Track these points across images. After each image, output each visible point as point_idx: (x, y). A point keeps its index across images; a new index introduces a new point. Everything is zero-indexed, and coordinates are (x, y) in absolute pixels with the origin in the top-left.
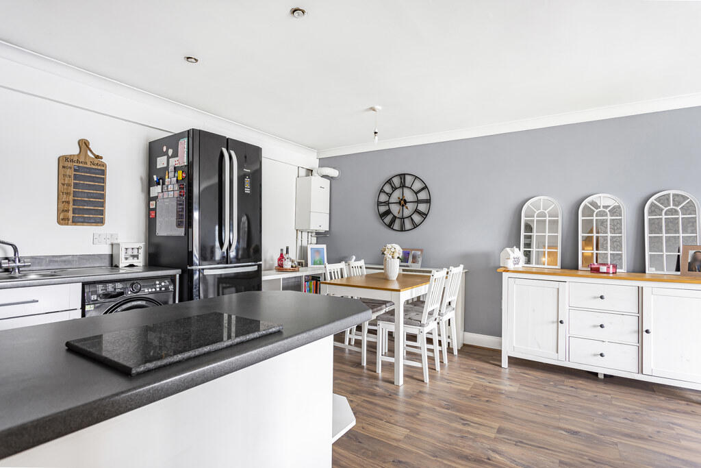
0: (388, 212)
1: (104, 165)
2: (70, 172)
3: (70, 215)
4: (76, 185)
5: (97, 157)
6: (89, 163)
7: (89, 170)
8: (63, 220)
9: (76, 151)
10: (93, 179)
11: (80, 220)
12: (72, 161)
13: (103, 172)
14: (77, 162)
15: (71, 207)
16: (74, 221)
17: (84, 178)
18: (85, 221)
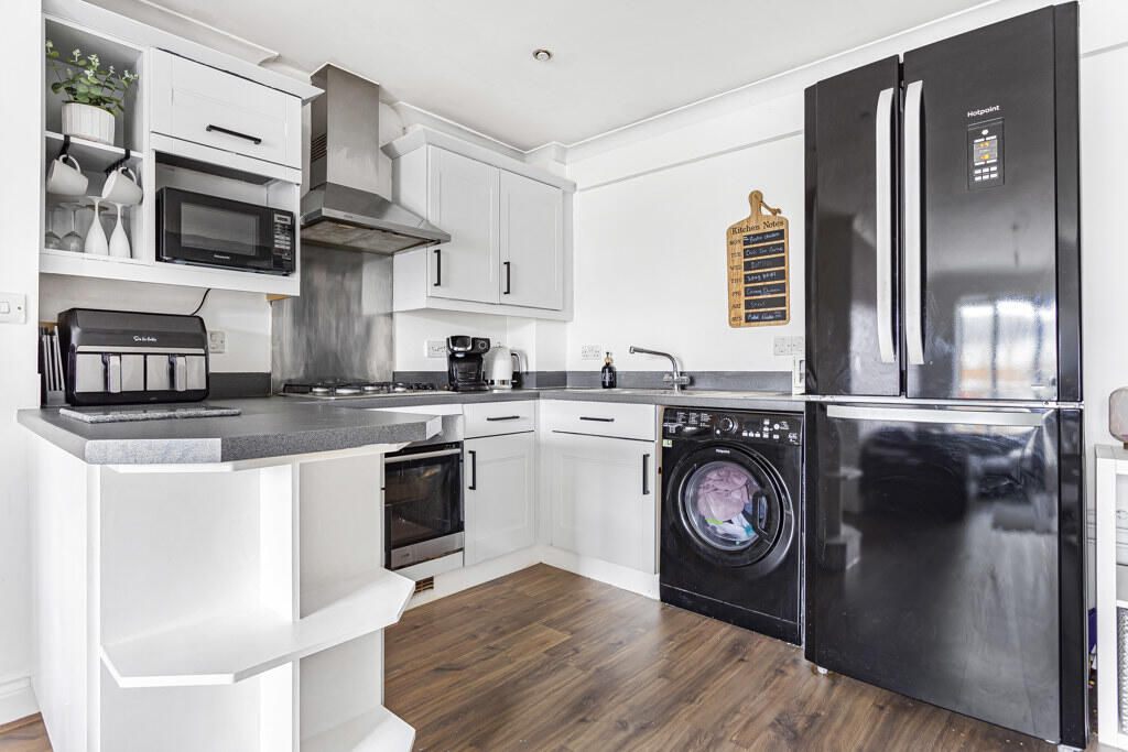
1: (784, 222)
2: (739, 248)
3: (742, 311)
4: (748, 266)
5: (776, 212)
6: (762, 226)
7: (763, 237)
8: (734, 321)
9: (745, 212)
10: (767, 250)
11: (755, 318)
12: (741, 230)
13: (781, 234)
14: (748, 228)
15: (742, 299)
16: (748, 320)
17: (757, 252)
18: (761, 318)
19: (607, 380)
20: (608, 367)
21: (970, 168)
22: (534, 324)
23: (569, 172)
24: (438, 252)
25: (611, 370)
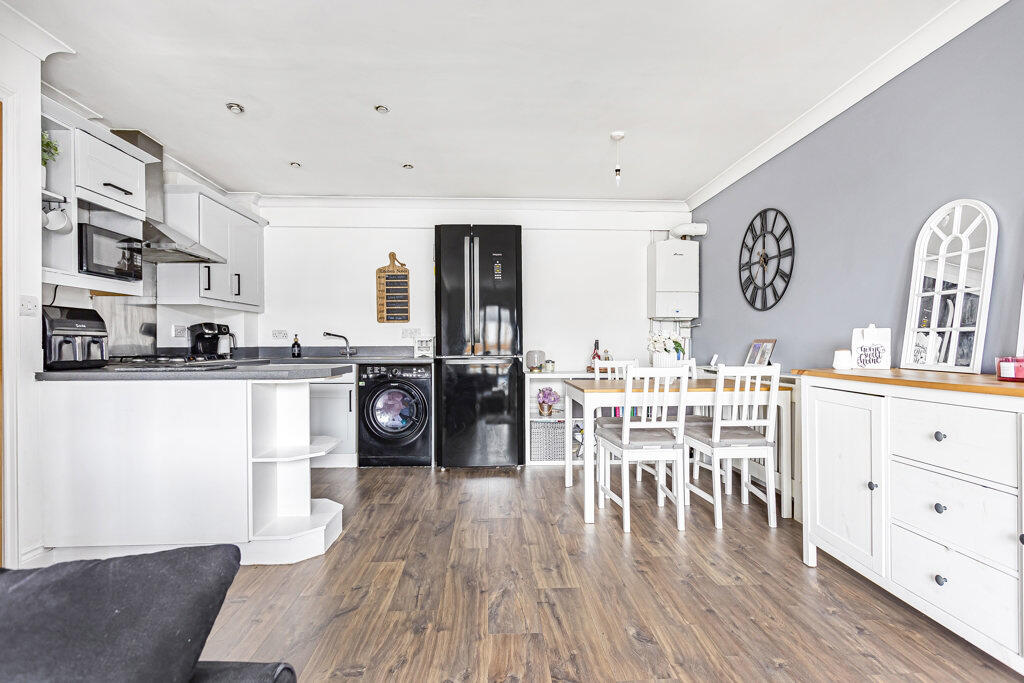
0: (751, 279)
1: (407, 271)
2: (384, 281)
3: (385, 314)
4: (388, 291)
5: (403, 265)
6: (396, 271)
7: (396, 277)
8: (380, 319)
9: (387, 262)
10: (399, 284)
11: (392, 318)
12: (384, 272)
13: (406, 277)
14: (389, 271)
15: (385, 308)
16: (388, 319)
17: (393, 284)
18: (395, 319)
19: (297, 352)
20: (296, 344)
21: (494, 274)
22: (243, 315)
23: (262, 212)
24: (209, 268)
25: (299, 346)
